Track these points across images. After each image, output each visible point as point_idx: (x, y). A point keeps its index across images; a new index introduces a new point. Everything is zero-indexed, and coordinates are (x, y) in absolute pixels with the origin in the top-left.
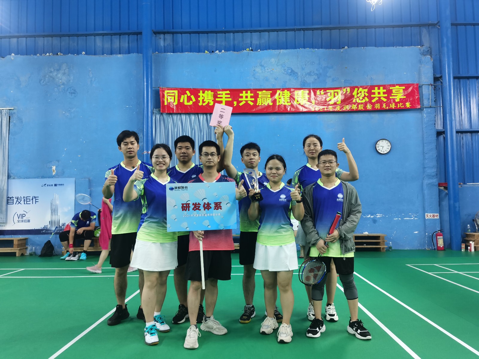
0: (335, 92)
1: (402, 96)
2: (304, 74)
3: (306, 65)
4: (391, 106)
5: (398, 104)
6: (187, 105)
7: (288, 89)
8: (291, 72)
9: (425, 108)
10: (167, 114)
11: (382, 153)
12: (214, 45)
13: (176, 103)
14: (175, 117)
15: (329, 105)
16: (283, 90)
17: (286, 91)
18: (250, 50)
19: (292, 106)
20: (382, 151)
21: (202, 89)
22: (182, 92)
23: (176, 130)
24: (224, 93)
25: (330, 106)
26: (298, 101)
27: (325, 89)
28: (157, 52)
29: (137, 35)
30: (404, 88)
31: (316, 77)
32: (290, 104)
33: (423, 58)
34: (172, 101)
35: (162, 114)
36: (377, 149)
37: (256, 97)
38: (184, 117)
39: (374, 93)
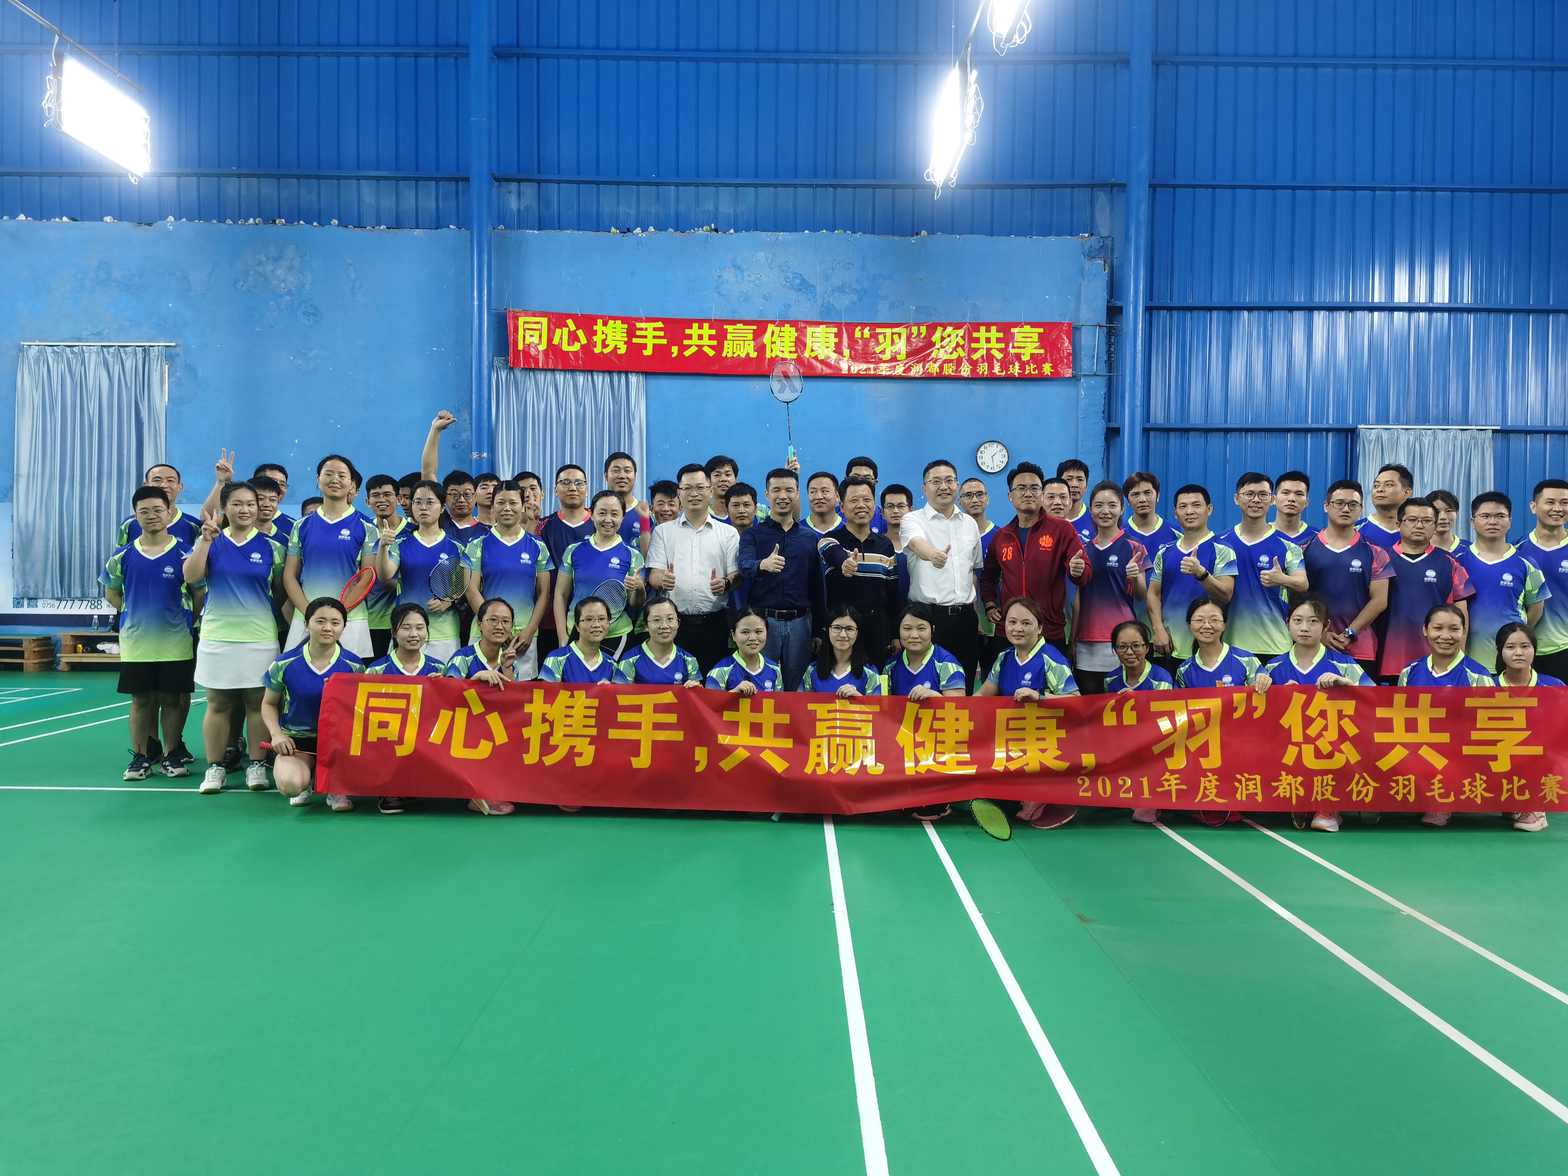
0: (893, 334)
1: (1035, 348)
2: (830, 288)
3: (833, 269)
4: (1011, 369)
5: (1027, 366)
6: (568, 352)
7: (793, 324)
8: (800, 285)
9: (1085, 375)
10: (523, 369)
11: (989, 470)
12: (633, 212)
13: (543, 347)
14: (541, 376)
15: (881, 361)
16: (781, 324)
17: (787, 326)
18: (711, 230)
19: (799, 361)
20: (990, 468)
21: (601, 317)
22: (557, 321)
23: (542, 406)
24: (651, 326)
25: (882, 364)
26: (812, 351)
27: (873, 326)
28: (502, 227)
29: (457, 182)
30: (1041, 330)
31: (855, 298)
32: (795, 356)
33: (1087, 264)
34: (536, 340)
35: (511, 369)
36: (979, 462)
37: (720, 337)
38: (562, 377)
39: (977, 340)
